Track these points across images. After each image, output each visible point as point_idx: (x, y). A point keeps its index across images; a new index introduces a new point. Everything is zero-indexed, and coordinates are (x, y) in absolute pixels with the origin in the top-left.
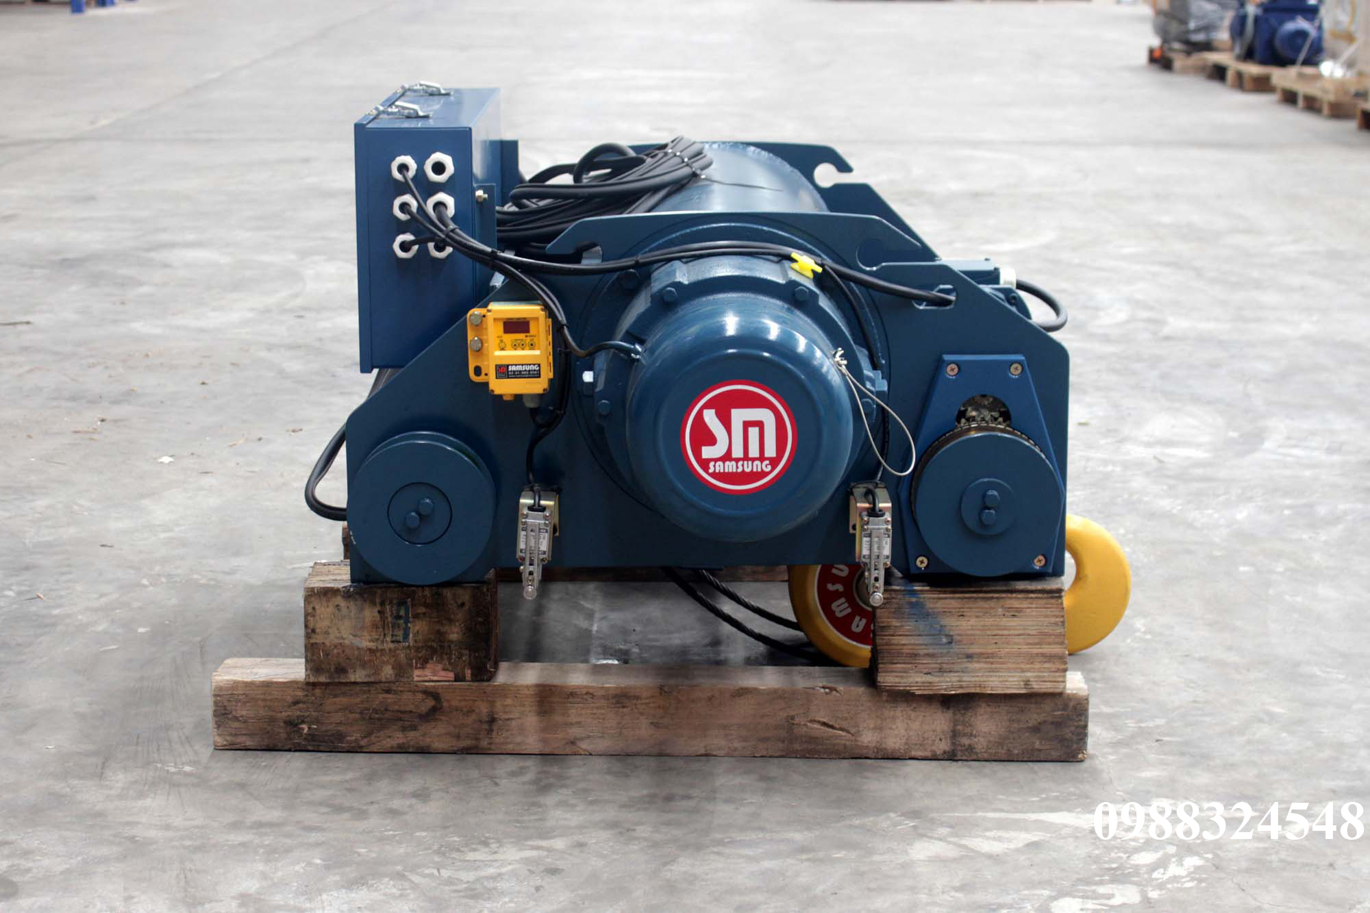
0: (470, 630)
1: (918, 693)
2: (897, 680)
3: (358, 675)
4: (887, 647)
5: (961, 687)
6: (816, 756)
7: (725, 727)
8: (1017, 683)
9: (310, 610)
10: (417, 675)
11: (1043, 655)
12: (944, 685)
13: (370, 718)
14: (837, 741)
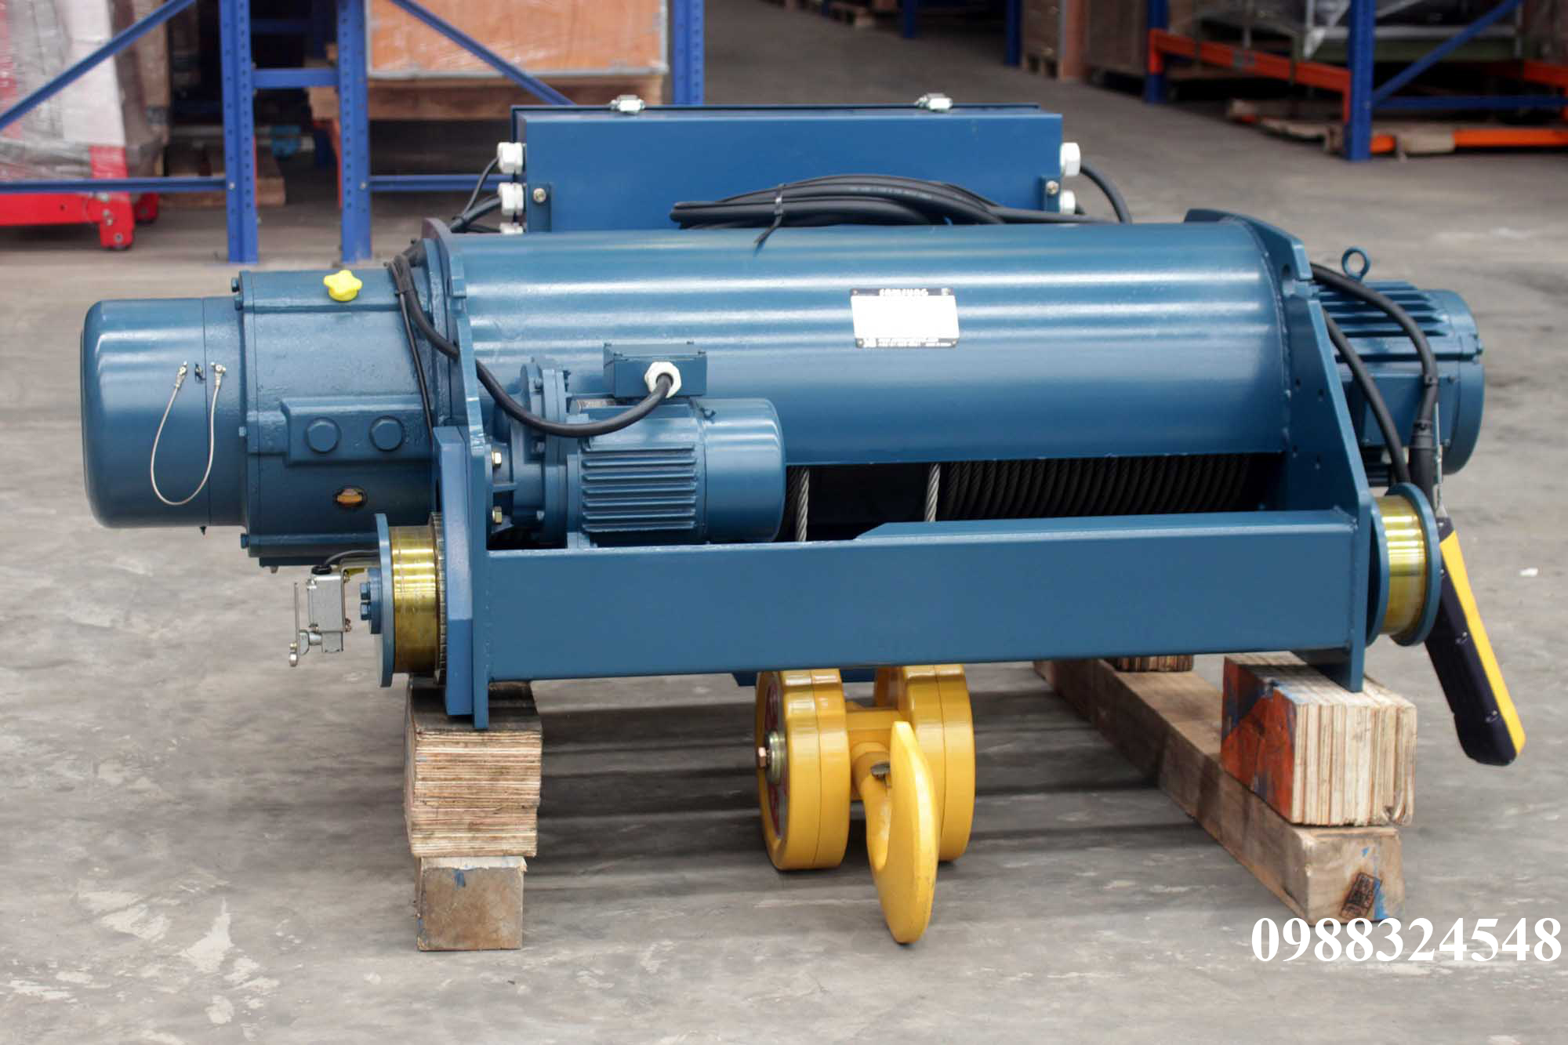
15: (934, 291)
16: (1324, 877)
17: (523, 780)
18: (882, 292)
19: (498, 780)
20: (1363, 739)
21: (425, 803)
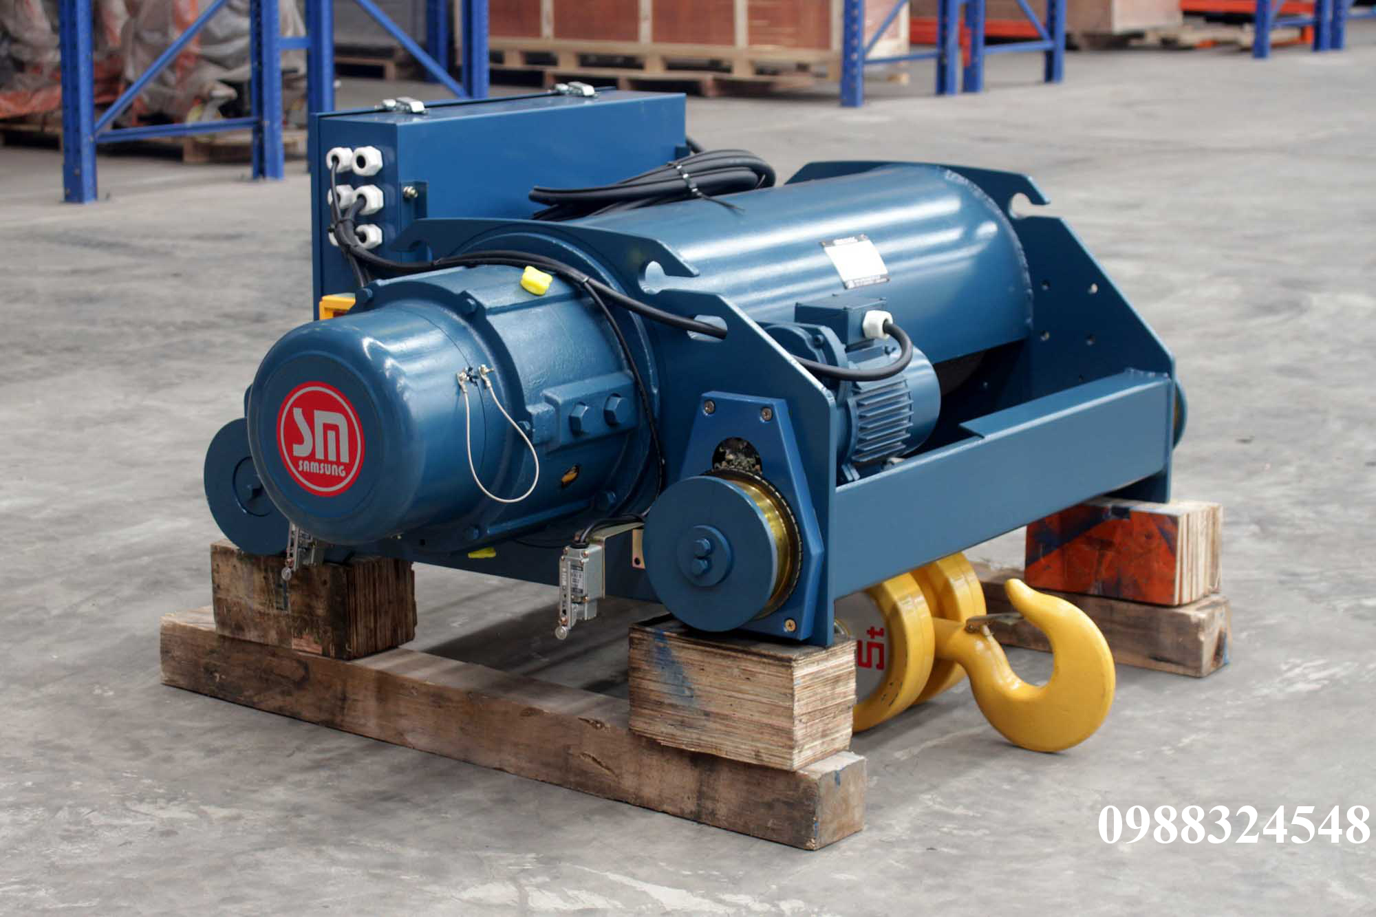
0: (331, 608)
1: (663, 743)
2: (645, 726)
3: (252, 635)
4: (637, 690)
5: (699, 746)
6: (586, 792)
7: (516, 745)
8: (748, 751)
9: (215, 567)
10: (295, 644)
11: (772, 726)
12: (686, 740)
13: (261, 677)
14: (603, 779)
15: (857, 236)
16: (1209, 639)
17: (847, 684)
19: (835, 688)
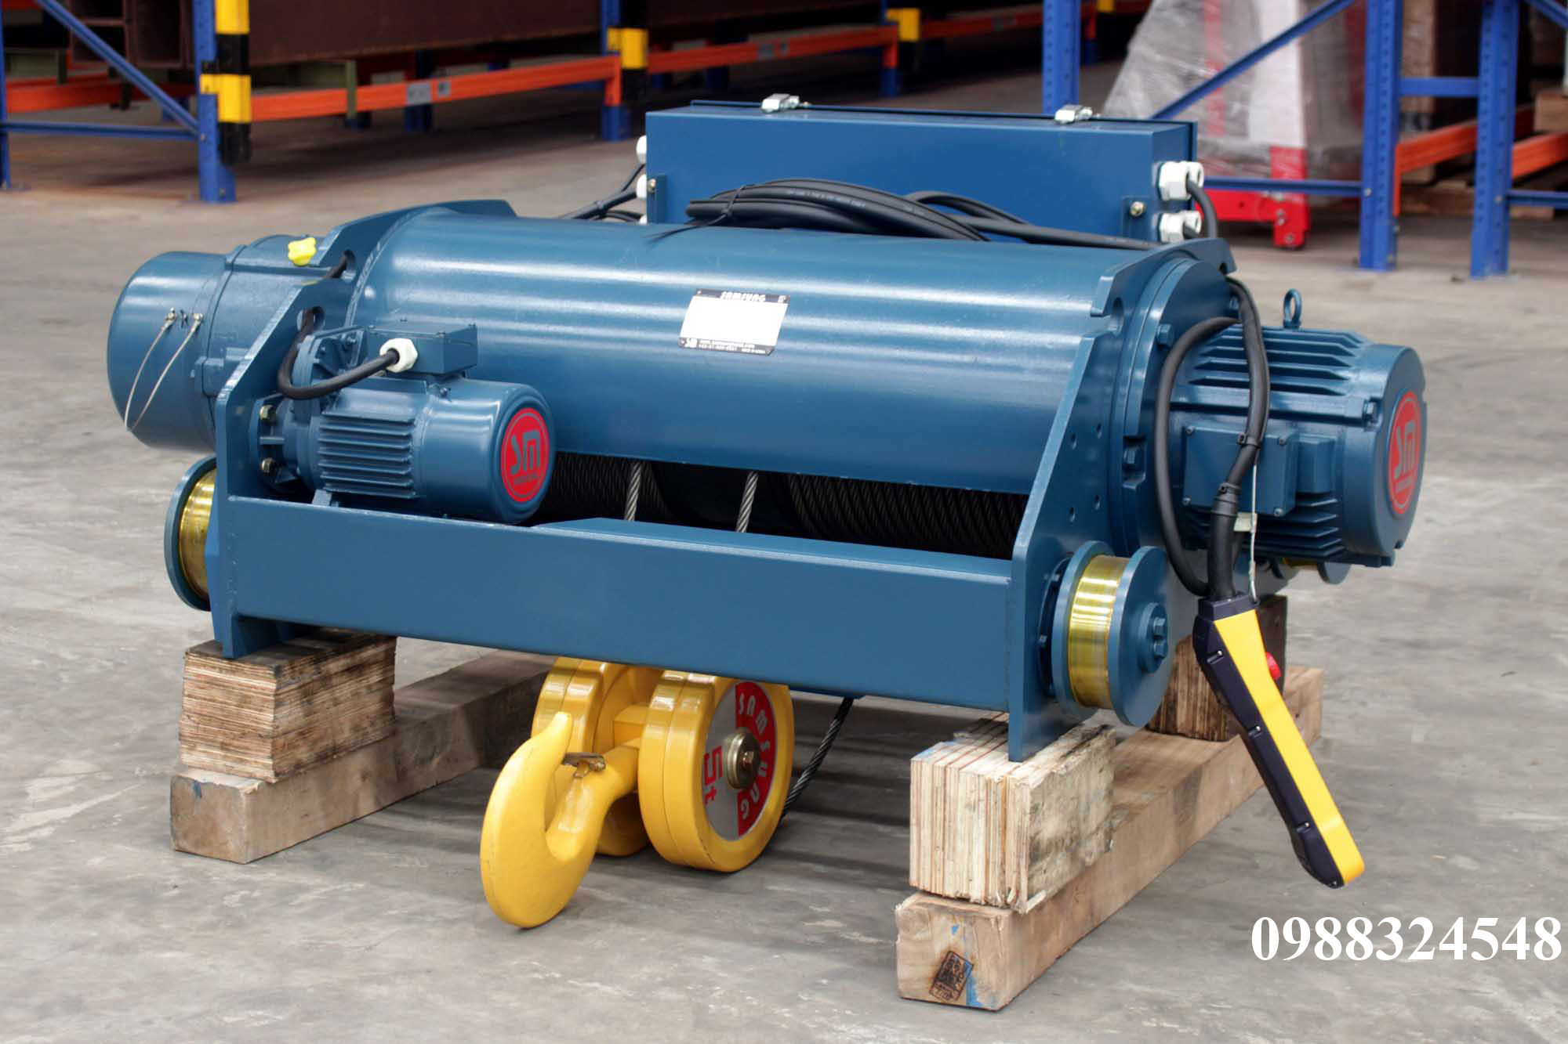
15: (771, 297)
16: (911, 948)
17: (261, 710)
18: (724, 293)
19: (242, 707)
20: (976, 809)
21: (189, 717)
